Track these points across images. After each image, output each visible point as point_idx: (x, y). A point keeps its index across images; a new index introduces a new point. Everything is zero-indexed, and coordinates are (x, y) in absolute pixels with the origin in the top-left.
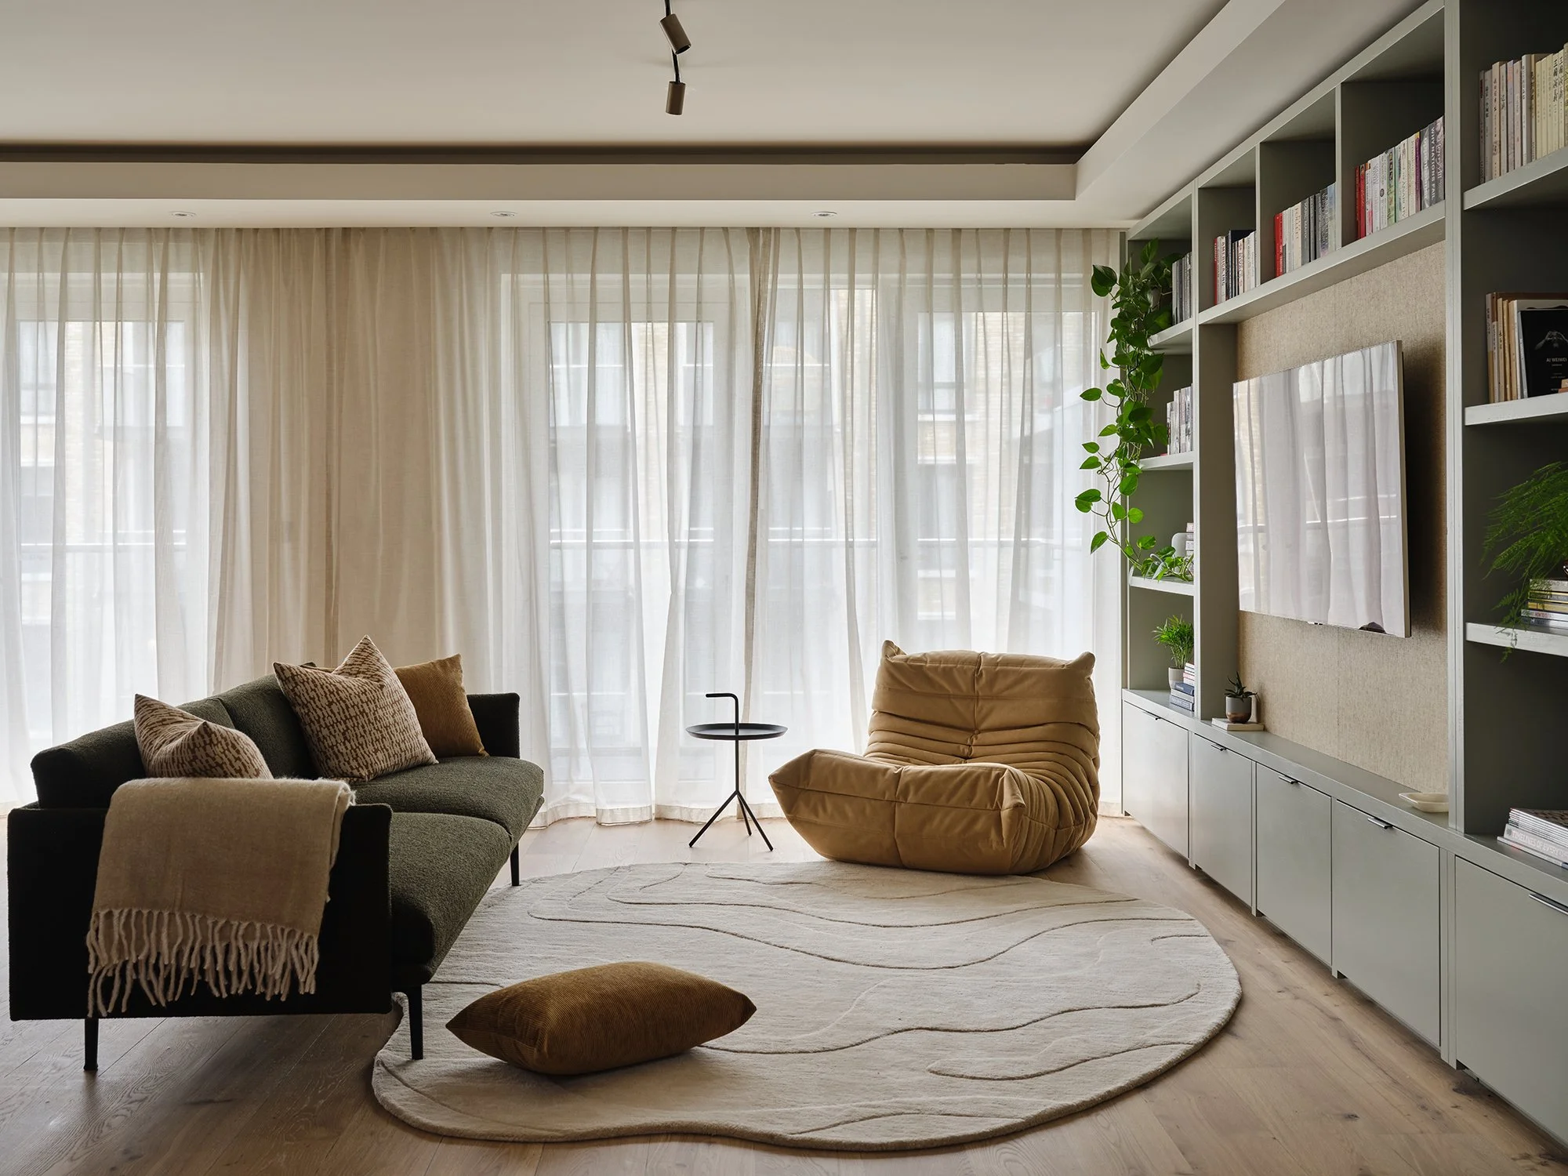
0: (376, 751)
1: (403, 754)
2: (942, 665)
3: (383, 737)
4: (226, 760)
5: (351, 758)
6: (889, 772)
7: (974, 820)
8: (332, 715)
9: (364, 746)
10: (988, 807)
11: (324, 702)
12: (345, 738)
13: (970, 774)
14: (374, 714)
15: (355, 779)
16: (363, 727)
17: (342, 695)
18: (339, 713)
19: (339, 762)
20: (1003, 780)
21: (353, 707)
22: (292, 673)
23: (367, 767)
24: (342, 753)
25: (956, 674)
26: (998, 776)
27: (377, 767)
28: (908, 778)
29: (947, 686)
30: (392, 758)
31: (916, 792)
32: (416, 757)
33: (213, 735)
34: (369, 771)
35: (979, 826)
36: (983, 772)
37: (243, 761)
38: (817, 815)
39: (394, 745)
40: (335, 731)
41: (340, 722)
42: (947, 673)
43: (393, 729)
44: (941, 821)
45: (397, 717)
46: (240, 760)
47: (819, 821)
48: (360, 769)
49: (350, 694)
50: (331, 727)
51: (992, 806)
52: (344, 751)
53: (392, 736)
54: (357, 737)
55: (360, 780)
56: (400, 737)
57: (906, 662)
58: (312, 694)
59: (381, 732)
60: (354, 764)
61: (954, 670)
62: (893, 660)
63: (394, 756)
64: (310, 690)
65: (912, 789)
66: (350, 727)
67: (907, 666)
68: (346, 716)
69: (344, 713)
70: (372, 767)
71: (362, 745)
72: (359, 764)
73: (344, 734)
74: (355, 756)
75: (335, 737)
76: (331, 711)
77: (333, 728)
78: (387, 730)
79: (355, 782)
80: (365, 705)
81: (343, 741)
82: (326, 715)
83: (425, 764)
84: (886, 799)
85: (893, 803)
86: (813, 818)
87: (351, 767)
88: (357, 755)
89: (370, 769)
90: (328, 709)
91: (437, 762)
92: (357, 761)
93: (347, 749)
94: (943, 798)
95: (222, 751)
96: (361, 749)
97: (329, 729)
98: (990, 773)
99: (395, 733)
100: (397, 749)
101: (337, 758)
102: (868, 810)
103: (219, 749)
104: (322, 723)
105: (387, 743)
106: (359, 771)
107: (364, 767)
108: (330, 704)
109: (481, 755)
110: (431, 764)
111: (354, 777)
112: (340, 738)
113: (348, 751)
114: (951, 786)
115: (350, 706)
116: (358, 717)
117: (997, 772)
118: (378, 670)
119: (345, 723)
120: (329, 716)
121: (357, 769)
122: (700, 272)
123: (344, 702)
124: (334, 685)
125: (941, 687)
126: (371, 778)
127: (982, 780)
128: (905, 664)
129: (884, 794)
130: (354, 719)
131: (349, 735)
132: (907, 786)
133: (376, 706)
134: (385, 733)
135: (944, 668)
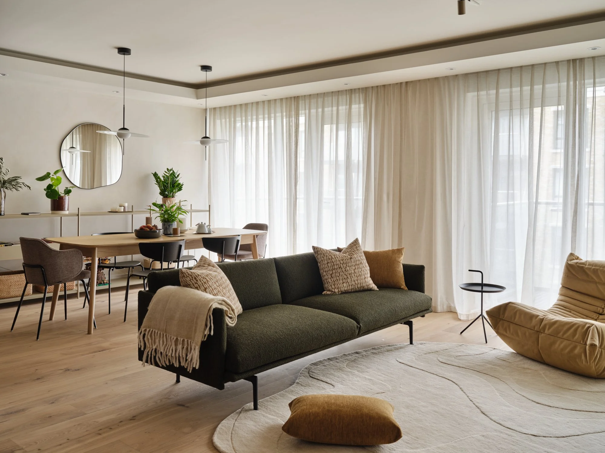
0: (343, 283)
1: (356, 285)
2: (593, 267)
3: (347, 277)
4: (191, 283)
5: (333, 284)
6: (539, 317)
7: (575, 347)
8: (328, 267)
9: (339, 280)
10: (582, 342)
11: (326, 262)
12: (332, 277)
13: (575, 324)
14: (345, 268)
15: (333, 293)
16: (339, 273)
17: (333, 260)
18: (330, 267)
19: (328, 285)
20: (590, 330)
21: (336, 265)
22: (317, 250)
23: (338, 289)
24: (329, 282)
25: (599, 272)
26: (589, 327)
27: (343, 289)
28: (546, 322)
29: (595, 278)
30: (350, 286)
31: (549, 329)
32: (363, 287)
33: (184, 274)
34: (339, 290)
35: (577, 351)
36: (582, 324)
37: (199, 284)
38: (506, 332)
39: (352, 281)
40: (328, 274)
41: (330, 270)
42: (595, 271)
43: (353, 275)
44: (559, 345)
45: (356, 271)
46: (197, 284)
47: (507, 335)
48: (335, 289)
49: (336, 260)
50: (327, 272)
51: (583, 342)
52: (330, 281)
53: (352, 277)
54: (336, 277)
55: (335, 293)
56: (356, 278)
57: (576, 264)
58: (322, 259)
59: (347, 276)
60: (333, 287)
61: (599, 270)
62: (570, 263)
63: (351, 285)
64: (322, 257)
65: (547, 327)
66: (334, 273)
67: (576, 266)
68: (333, 268)
69: (332, 267)
70: (340, 288)
71: (338, 280)
72: (335, 287)
73: (331, 275)
74: (334, 284)
75: (328, 276)
76: (328, 266)
77: (328, 272)
78: (350, 275)
79: (333, 294)
80: (341, 265)
81: (330, 277)
82: (326, 267)
83: (370, 290)
84: (535, 330)
85: (538, 332)
86: (505, 333)
87: (332, 288)
88: (335, 283)
89: (339, 289)
90: (327, 265)
91: (378, 289)
92: (335, 286)
93: (331, 281)
94: (561, 334)
95: (190, 280)
96: (337, 281)
97: (326, 273)
98: (585, 325)
99: (354, 277)
100: (354, 283)
101: (328, 284)
102: (527, 334)
103: (188, 279)
104: (324, 270)
105: (349, 280)
106: (334, 290)
107: (337, 288)
108: (328, 263)
109: (402, 289)
110: (374, 290)
111: (333, 292)
112: (330, 276)
113: (332, 282)
114: (565, 328)
115: (335, 265)
116: (338, 269)
117: (589, 325)
118: (354, 252)
119: (332, 271)
120: (327, 267)
121: (334, 289)
122: (559, 82)
123: (333, 263)
124: (331, 256)
125: (592, 278)
126: (339, 293)
127: (580, 328)
128: (576, 265)
129: (534, 327)
130: (336, 269)
131: (333, 275)
132: (545, 325)
133: (347, 266)
134: (349, 276)
135: (594, 269)
